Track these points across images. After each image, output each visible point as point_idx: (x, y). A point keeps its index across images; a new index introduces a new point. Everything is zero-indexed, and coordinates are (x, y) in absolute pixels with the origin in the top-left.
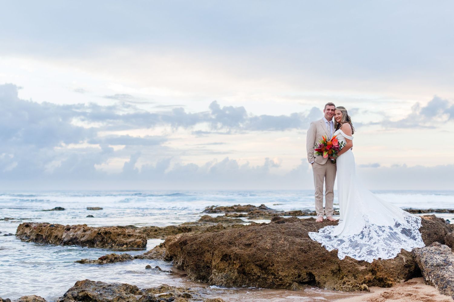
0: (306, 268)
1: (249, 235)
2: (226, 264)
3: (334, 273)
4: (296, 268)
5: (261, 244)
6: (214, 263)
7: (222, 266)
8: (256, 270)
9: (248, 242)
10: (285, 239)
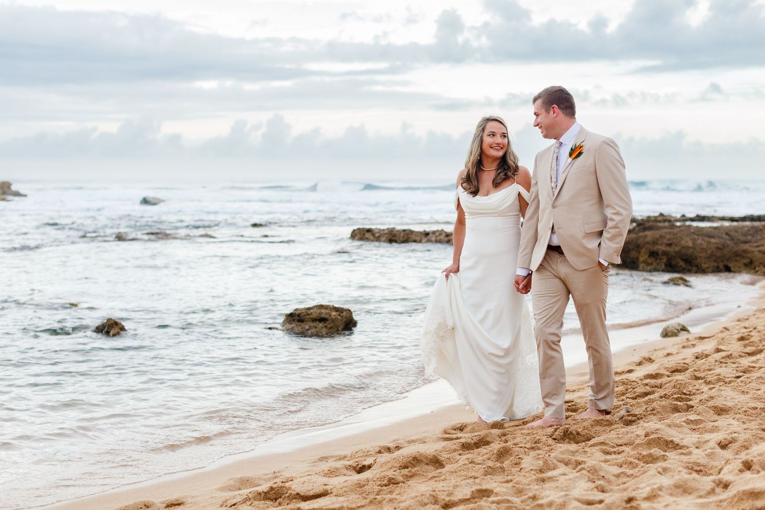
0: (722, 261)
1: (668, 237)
2: (653, 259)
3: (746, 265)
4: (715, 261)
5: (683, 242)
6: (641, 259)
7: (650, 261)
8: (682, 263)
9: (669, 242)
10: (702, 240)
